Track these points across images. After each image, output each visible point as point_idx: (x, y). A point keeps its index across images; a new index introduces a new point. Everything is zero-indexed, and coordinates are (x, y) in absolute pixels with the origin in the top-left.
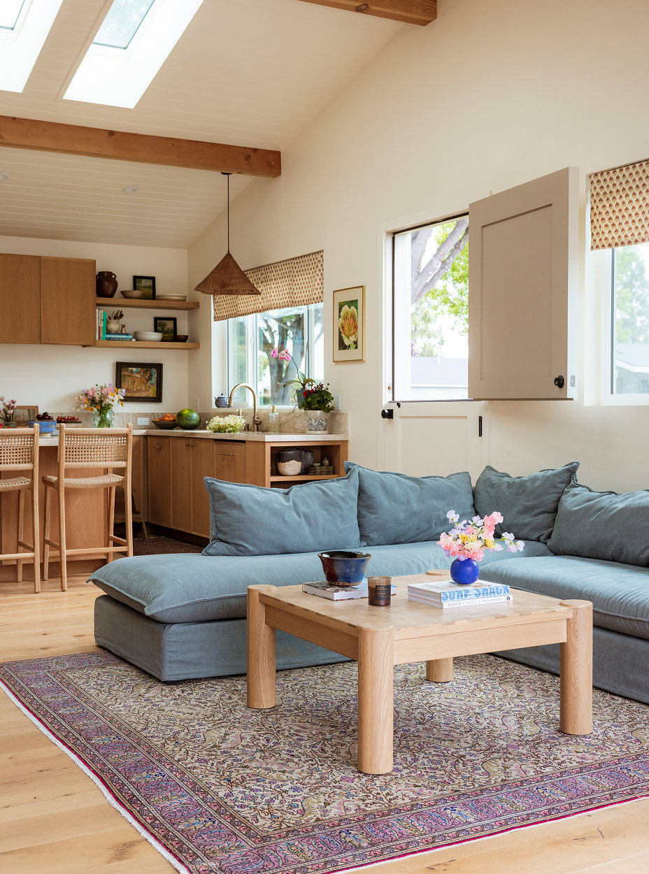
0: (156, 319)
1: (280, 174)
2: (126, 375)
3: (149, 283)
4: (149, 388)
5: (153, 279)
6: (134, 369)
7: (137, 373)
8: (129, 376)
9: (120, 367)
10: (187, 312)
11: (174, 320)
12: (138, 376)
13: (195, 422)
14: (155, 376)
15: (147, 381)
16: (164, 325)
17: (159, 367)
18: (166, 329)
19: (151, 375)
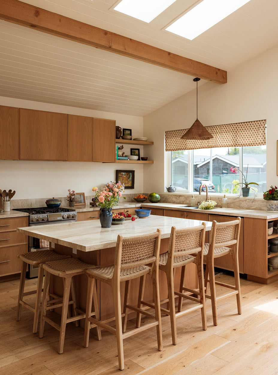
0: (131, 149)
1: (226, 82)
2: (120, 176)
3: (129, 132)
4: (129, 182)
5: (130, 130)
6: (123, 173)
7: (124, 175)
8: (121, 177)
9: (118, 172)
10: (143, 146)
11: (139, 150)
12: (125, 176)
13: (159, 199)
14: (131, 176)
15: (128, 179)
16: (135, 152)
17: (133, 172)
18: (135, 154)
19: (130, 176)
